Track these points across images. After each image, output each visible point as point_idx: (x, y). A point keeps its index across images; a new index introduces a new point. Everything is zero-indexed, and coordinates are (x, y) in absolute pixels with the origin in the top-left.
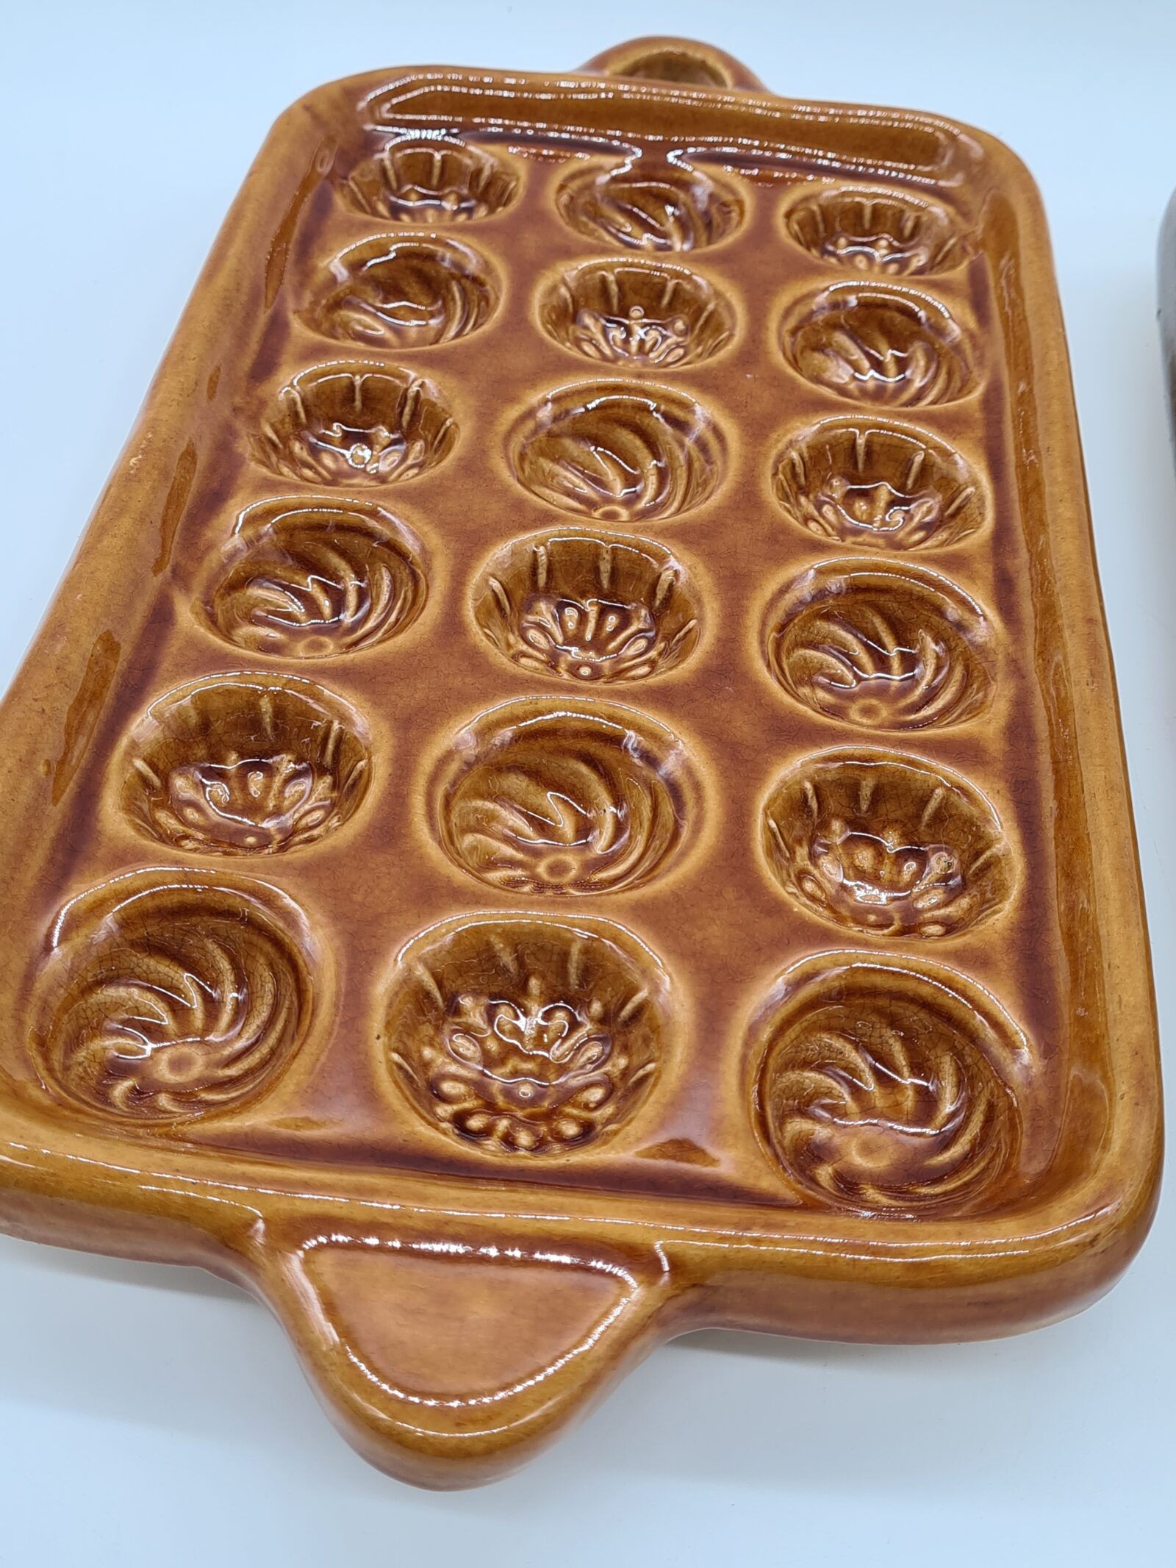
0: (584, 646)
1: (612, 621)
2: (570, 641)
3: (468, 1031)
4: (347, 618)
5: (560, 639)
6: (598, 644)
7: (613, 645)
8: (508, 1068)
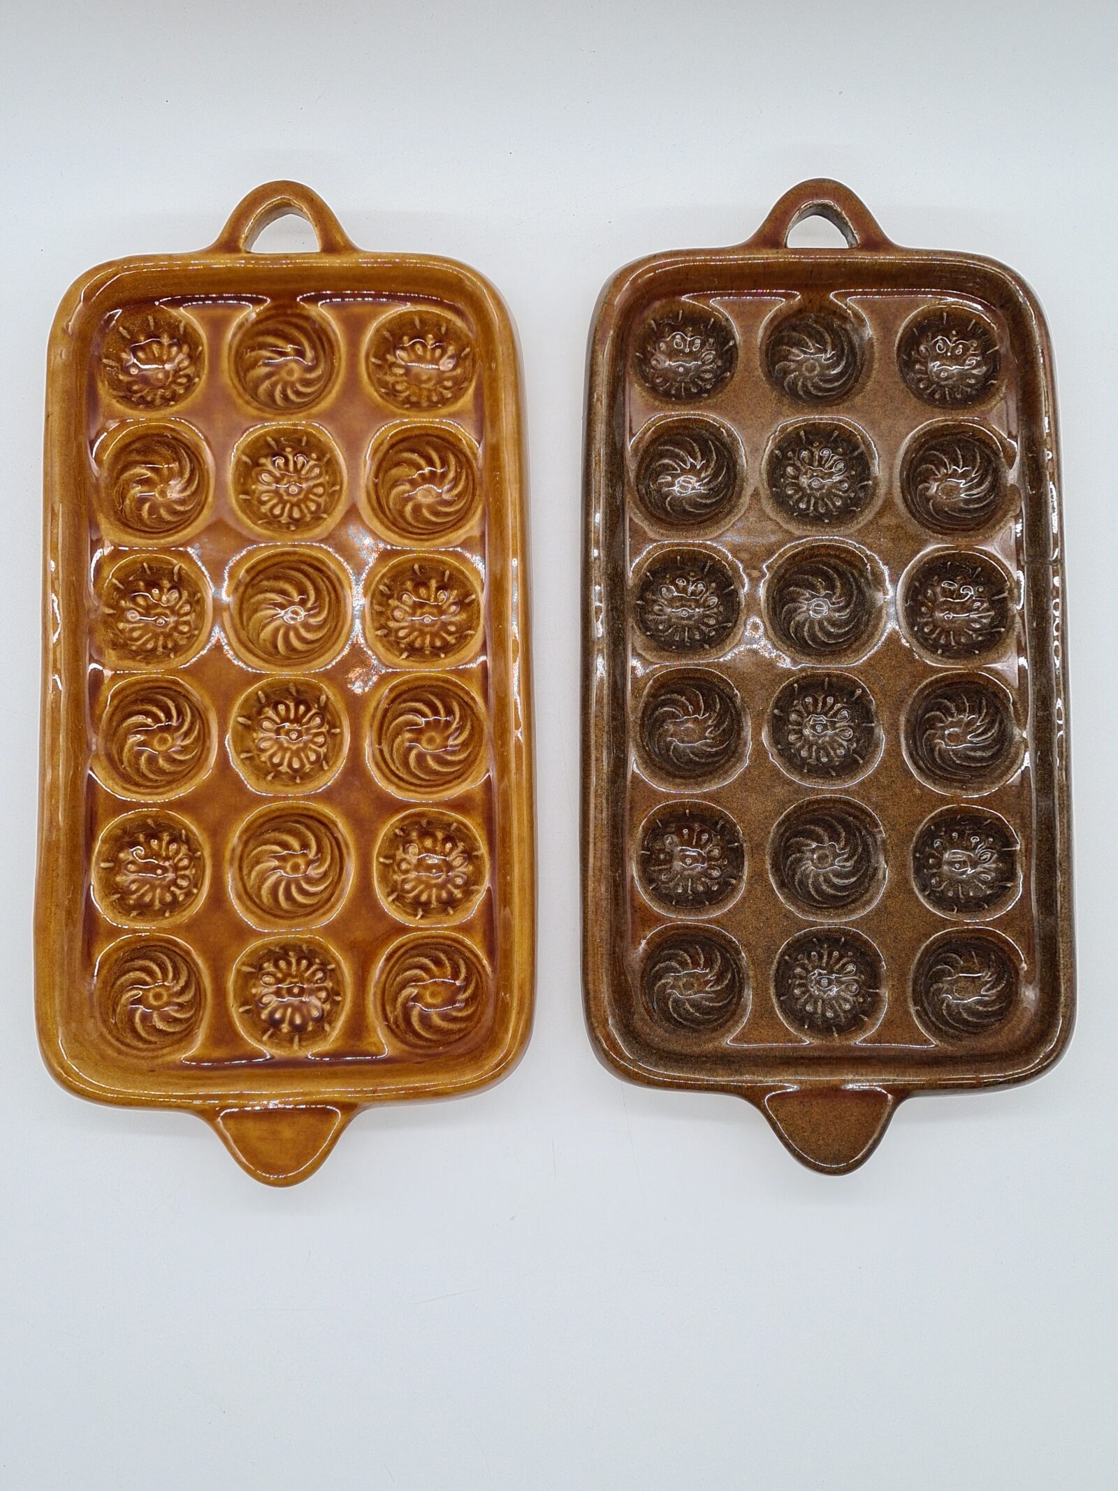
0: (292, 722)
1: (302, 708)
2: (283, 721)
3: (268, 974)
4: (174, 723)
5: (278, 721)
6: (297, 720)
7: (305, 720)
8: (288, 982)
